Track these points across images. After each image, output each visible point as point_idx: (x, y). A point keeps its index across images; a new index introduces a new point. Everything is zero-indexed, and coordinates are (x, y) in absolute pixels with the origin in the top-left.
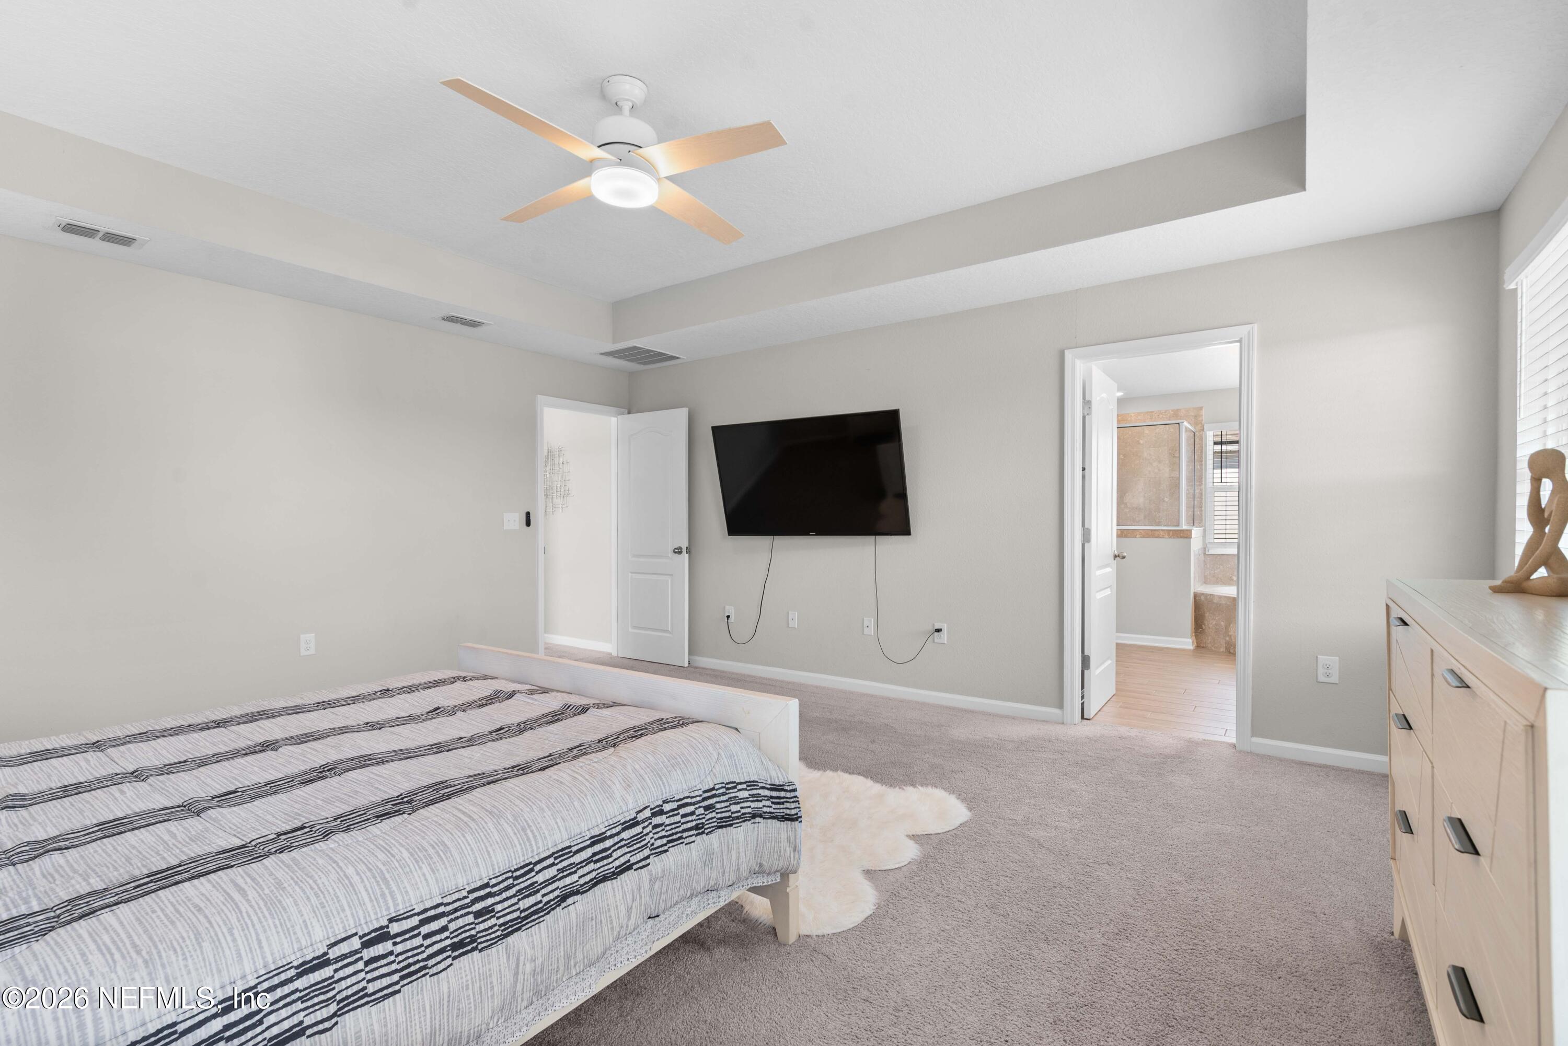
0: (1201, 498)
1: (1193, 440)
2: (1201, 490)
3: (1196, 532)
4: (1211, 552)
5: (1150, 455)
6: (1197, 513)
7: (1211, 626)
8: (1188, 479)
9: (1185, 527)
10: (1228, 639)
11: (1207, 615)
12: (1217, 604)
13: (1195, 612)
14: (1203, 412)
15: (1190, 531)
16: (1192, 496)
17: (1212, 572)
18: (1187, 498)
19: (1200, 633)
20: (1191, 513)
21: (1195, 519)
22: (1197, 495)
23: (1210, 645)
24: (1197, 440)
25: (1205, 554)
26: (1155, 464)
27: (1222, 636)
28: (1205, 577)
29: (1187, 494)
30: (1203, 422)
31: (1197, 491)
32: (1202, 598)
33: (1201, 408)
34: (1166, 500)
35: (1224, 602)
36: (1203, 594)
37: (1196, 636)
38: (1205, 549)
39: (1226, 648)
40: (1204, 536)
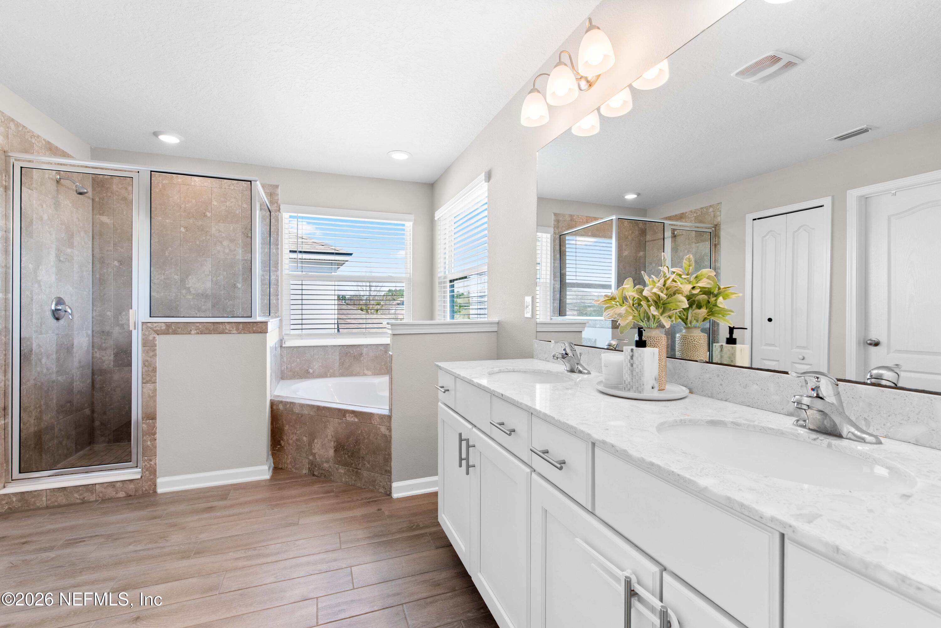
0: (277, 285)
1: (268, 220)
2: (277, 276)
3: (272, 325)
4: (288, 344)
5: (220, 231)
6: (273, 301)
7: (291, 442)
8: (263, 263)
9: (259, 319)
10: (311, 458)
11: (286, 428)
12: (298, 414)
13: (272, 423)
14: (279, 191)
15: (266, 323)
16: (267, 282)
17: (289, 366)
18: (263, 284)
19: (278, 450)
20: (266, 301)
21: (269, 310)
22: (273, 282)
23: (290, 466)
24: (273, 220)
25: (281, 346)
26: (225, 243)
27: (304, 455)
28: (282, 372)
29: (262, 280)
30: (279, 202)
31: (273, 277)
32: (281, 407)
33: (277, 187)
34: (239, 286)
35: (306, 412)
36: (281, 402)
37: (273, 455)
38: (281, 341)
39: (309, 469)
40: (280, 327)
